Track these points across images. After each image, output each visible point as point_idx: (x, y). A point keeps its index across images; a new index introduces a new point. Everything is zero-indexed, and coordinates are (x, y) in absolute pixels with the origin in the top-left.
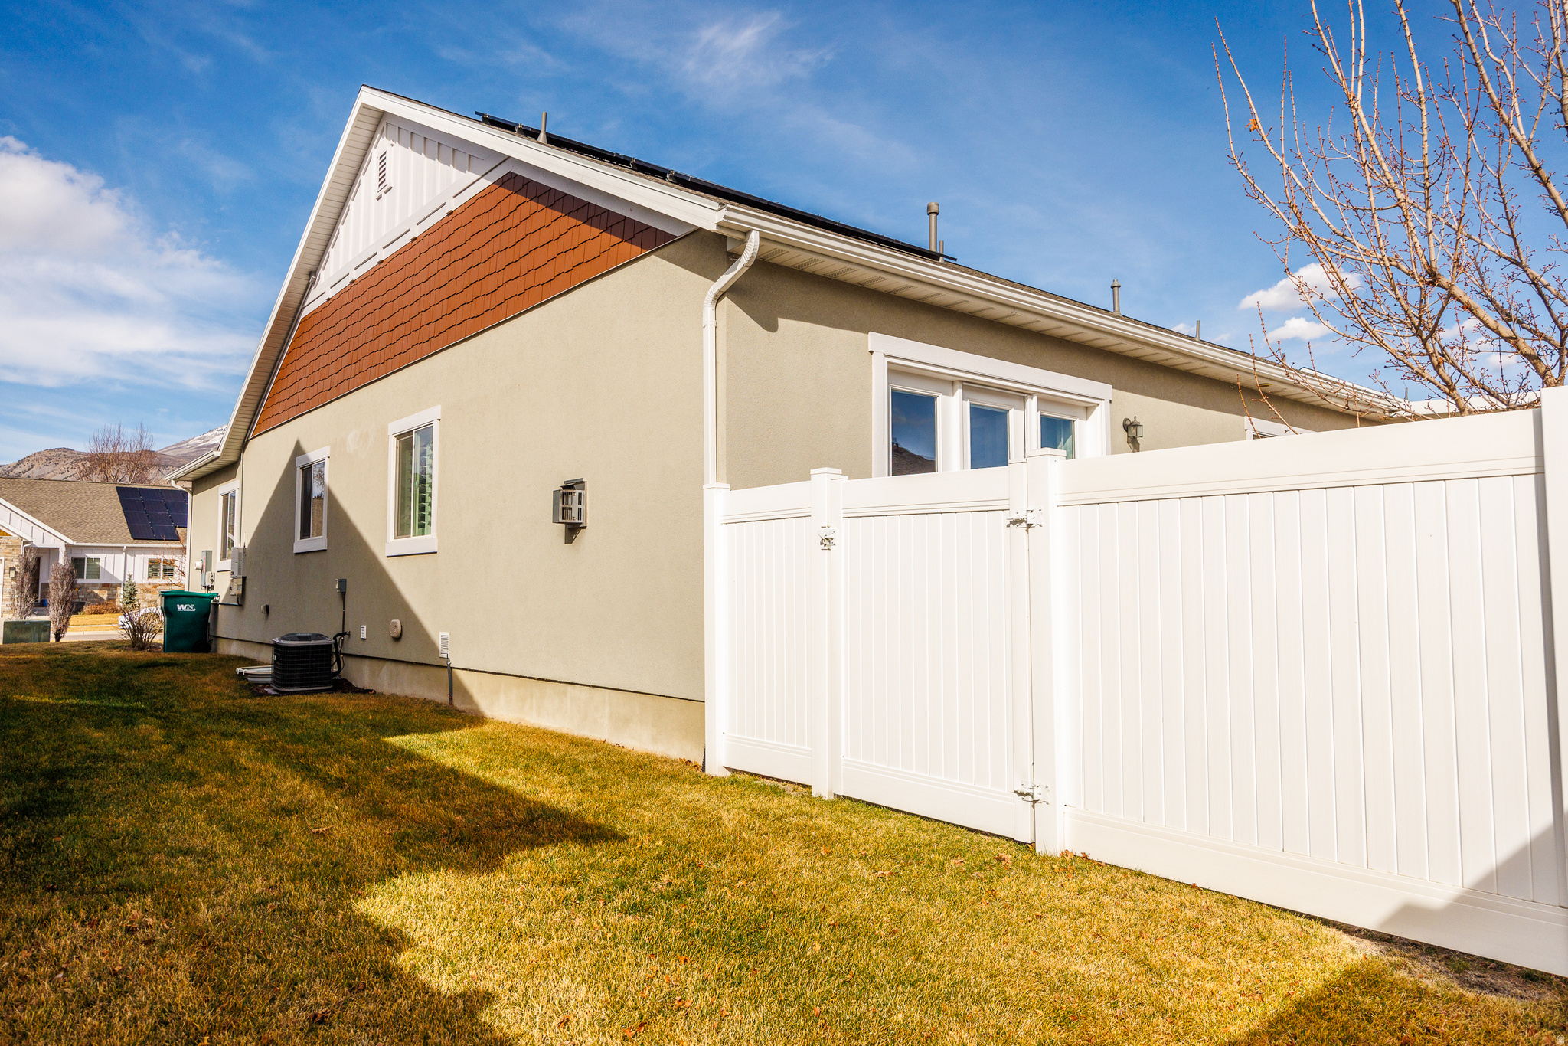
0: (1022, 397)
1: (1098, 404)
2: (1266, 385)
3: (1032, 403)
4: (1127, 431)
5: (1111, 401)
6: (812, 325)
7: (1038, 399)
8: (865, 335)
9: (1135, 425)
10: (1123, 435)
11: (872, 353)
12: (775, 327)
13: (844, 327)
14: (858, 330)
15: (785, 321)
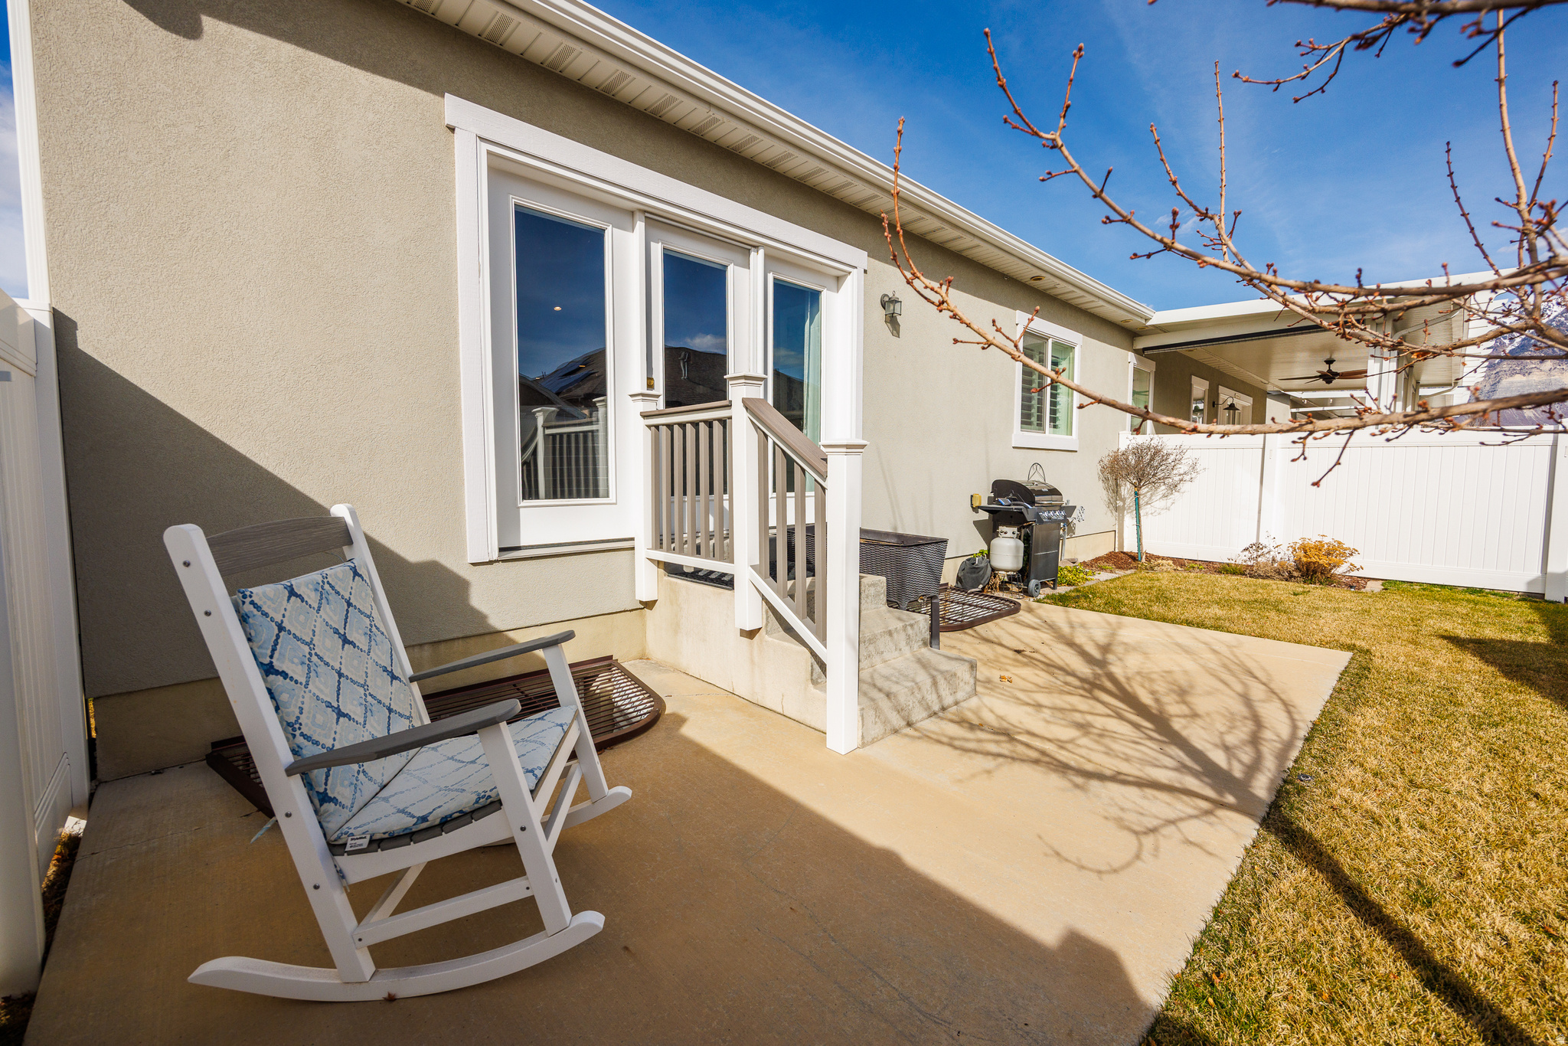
0: (744, 248)
1: (850, 273)
2: (1038, 278)
3: (757, 258)
4: (885, 309)
5: (865, 272)
6: (300, 51)
7: (767, 256)
8: (437, 98)
9: (894, 301)
10: (880, 313)
11: (452, 129)
12: (193, 31)
13: (384, 74)
14: (420, 86)
15: (223, 27)
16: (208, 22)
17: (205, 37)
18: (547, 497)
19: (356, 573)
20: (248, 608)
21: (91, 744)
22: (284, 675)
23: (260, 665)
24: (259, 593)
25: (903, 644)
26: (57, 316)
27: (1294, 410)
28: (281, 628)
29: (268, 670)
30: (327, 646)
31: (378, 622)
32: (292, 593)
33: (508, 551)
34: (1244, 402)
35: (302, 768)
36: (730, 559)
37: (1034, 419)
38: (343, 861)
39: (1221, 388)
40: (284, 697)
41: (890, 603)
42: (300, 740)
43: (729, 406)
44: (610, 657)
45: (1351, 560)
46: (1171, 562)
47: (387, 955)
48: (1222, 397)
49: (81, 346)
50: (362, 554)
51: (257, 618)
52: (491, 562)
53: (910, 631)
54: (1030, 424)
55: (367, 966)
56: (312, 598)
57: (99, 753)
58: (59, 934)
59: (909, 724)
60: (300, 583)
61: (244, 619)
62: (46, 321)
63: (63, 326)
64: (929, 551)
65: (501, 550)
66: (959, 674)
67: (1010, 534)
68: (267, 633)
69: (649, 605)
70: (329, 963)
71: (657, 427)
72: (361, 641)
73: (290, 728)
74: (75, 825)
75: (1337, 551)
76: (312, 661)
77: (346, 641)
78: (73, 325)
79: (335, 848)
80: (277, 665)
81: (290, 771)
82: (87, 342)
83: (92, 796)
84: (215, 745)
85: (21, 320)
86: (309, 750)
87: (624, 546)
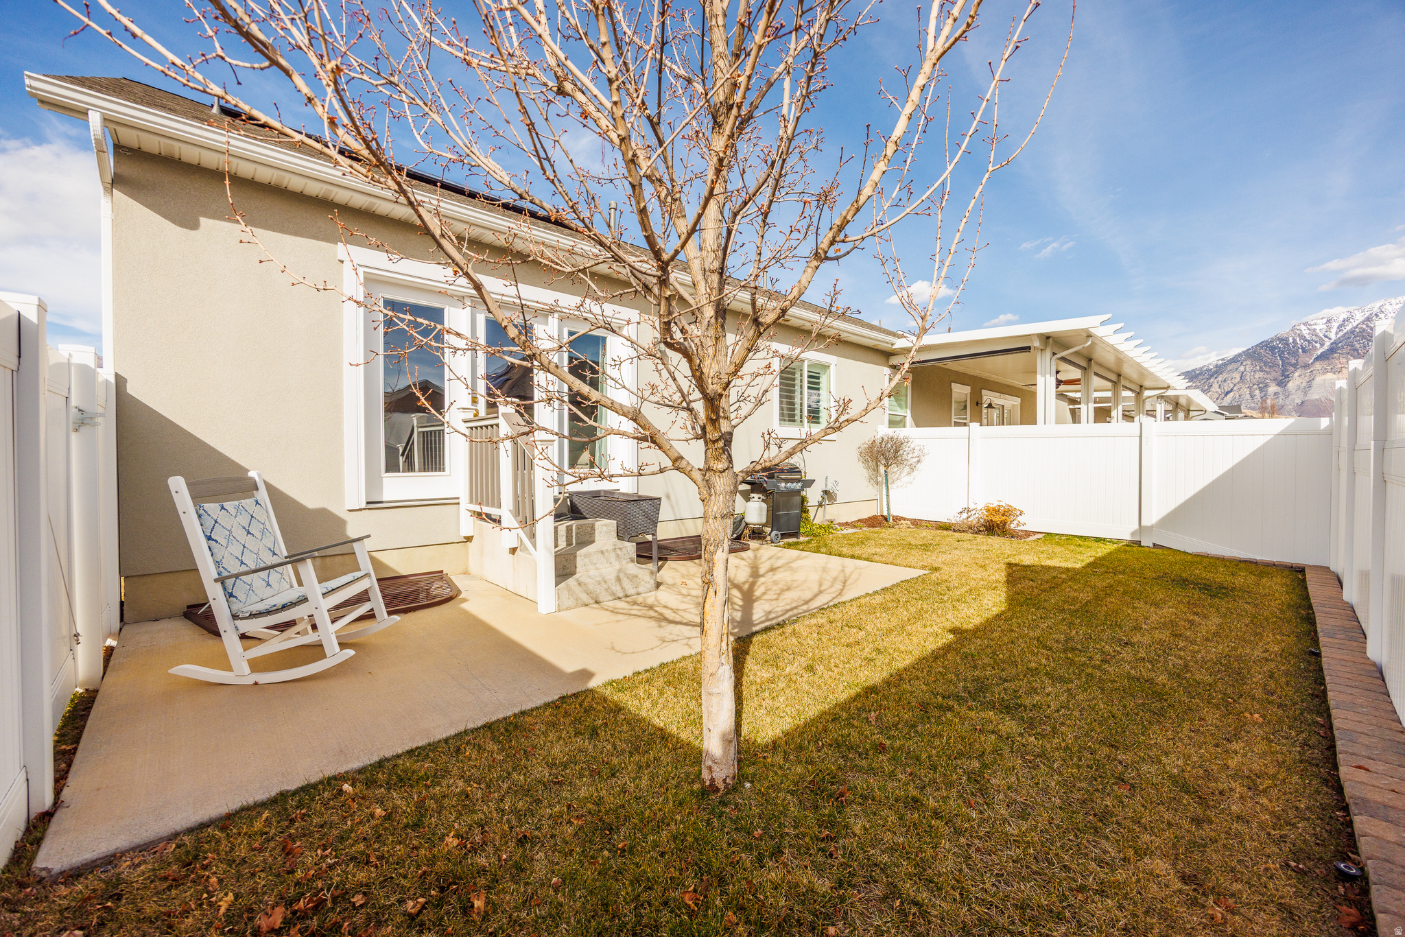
0: (545, 315)
2: (787, 320)
3: (554, 319)
5: (638, 323)
8: (333, 245)
11: (342, 262)
12: (195, 226)
13: (302, 236)
14: (323, 240)
15: (211, 222)
16: (203, 220)
17: (201, 228)
18: (420, 471)
19: (257, 503)
20: (201, 512)
21: (122, 604)
22: (217, 542)
23: (206, 536)
24: (207, 506)
25: (613, 559)
26: (117, 375)
27: (1071, 407)
28: (216, 522)
29: (209, 538)
30: (239, 534)
31: (268, 526)
32: (223, 508)
33: (373, 504)
34: (1012, 402)
35: (221, 580)
36: (499, 506)
37: (797, 418)
38: (238, 623)
39: (984, 392)
40: (215, 551)
41: (619, 537)
42: (221, 569)
43: (497, 417)
44: (442, 572)
45: (1019, 518)
46: (909, 522)
47: (256, 665)
48: (985, 398)
49: (129, 391)
50: (263, 495)
51: (205, 516)
52: (360, 510)
53: (619, 552)
54: (794, 421)
55: (247, 670)
56: (233, 511)
57: (125, 608)
58: (109, 669)
59: (597, 602)
60: (226, 505)
61: (200, 516)
62: (112, 380)
63: (120, 381)
64: (644, 505)
65: (368, 503)
66: (640, 576)
67: (756, 499)
68: (209, 523)
69: (469, 539)
70: (231, 670)
71: (472, 428)
72: (258, 535)
73: (218, 564)
74: (111, 642)
75: (1008, 512)
76: (230, 537)
77: (249, 533)
78: (125, 380)
79: (235, 617)
80: (213, 537)
81: (216, 581)
82: (131, 390)
83: (121, 629)
84: (189, 607)
85: (100, 380)
86: (225, 574)
87: (454, 502)
